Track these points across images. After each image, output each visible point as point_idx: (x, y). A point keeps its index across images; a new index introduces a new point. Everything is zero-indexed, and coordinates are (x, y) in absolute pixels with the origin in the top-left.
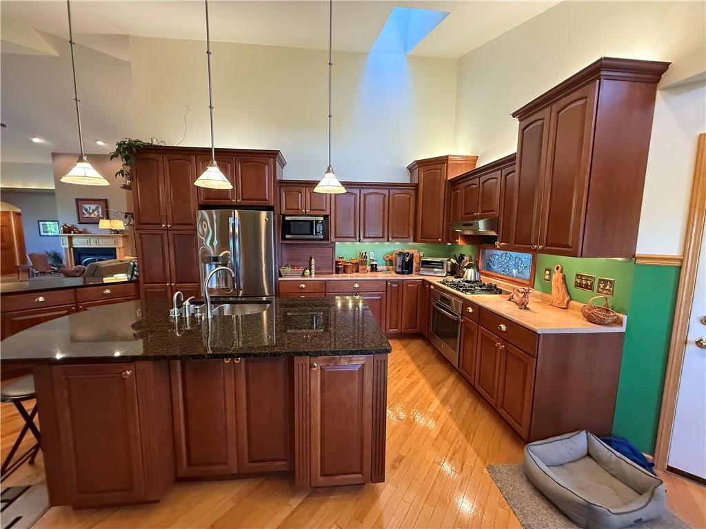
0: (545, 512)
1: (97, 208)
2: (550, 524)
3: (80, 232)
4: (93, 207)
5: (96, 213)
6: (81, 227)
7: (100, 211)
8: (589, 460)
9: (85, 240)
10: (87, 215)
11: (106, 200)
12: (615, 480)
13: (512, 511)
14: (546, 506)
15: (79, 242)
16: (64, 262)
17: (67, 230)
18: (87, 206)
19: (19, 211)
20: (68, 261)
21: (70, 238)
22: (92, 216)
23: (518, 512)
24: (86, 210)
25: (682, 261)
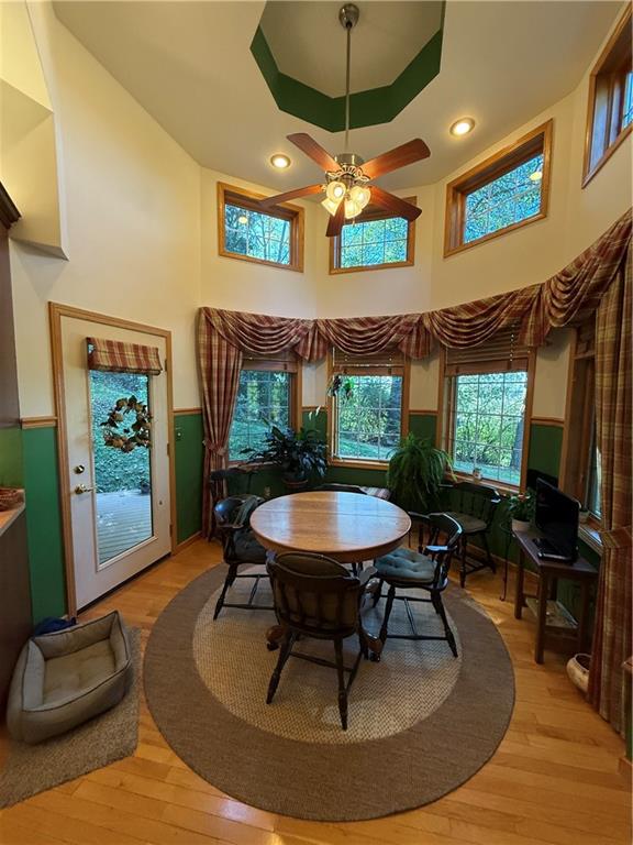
0: (97, 733)
2: (112, 731)
8: (51, 662)
12: (82, 652)
13: (85, 777)
14: (89, 730)
23: (88, 767)
25: (56, 421)
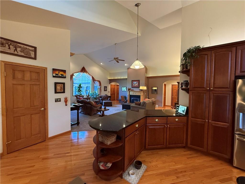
1: (137, 83)
3: (132, 90)
4: (136, 82)
5: (136, 84)
6: (132, 89)
7: (137, 84)
9: (133, 93)
10: (134, 85)
11: (139, 80)
15: (131, 93)
16: (127, 99)
17: (129, 90)
18: (134, 82)
19: (118, 84)
20: (128, 98)
21: (129, 92)
22: (135, 85)
24: (134, 84)
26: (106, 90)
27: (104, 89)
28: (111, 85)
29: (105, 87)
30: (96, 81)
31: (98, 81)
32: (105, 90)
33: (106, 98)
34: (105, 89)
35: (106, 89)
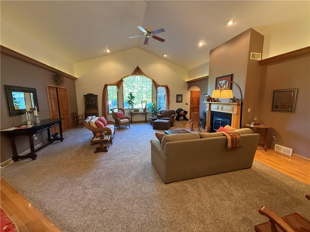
1: (226, 82)
4: (224, 82)
5: (224, 85)
7: (227, 84)
9: (216, 106)
15: (214, 108)
18: (220, 82)
21: (210, 104)
22: (222, 87)
24: (220, 85)
26: (181, 102)
27: (177, 100)
28: (191, 92)
29: (178, 96)
30: (159, 86)
31: (163, 86)
32: (177, 102)
33: (167, 115)
34: (179, 98)
35: (181, 98)
